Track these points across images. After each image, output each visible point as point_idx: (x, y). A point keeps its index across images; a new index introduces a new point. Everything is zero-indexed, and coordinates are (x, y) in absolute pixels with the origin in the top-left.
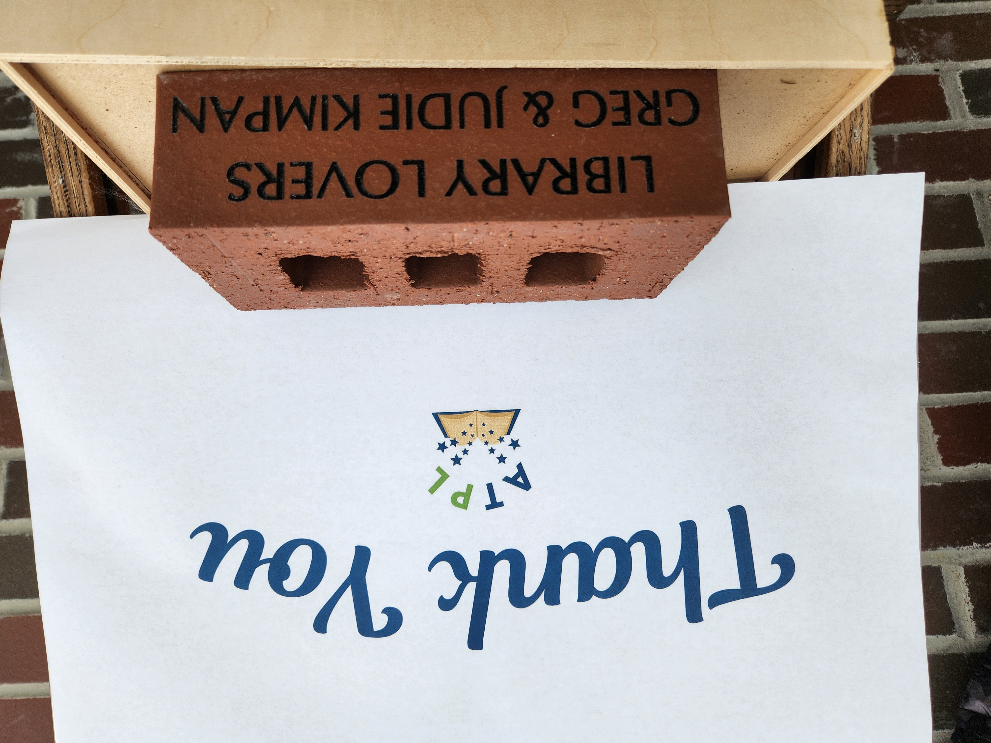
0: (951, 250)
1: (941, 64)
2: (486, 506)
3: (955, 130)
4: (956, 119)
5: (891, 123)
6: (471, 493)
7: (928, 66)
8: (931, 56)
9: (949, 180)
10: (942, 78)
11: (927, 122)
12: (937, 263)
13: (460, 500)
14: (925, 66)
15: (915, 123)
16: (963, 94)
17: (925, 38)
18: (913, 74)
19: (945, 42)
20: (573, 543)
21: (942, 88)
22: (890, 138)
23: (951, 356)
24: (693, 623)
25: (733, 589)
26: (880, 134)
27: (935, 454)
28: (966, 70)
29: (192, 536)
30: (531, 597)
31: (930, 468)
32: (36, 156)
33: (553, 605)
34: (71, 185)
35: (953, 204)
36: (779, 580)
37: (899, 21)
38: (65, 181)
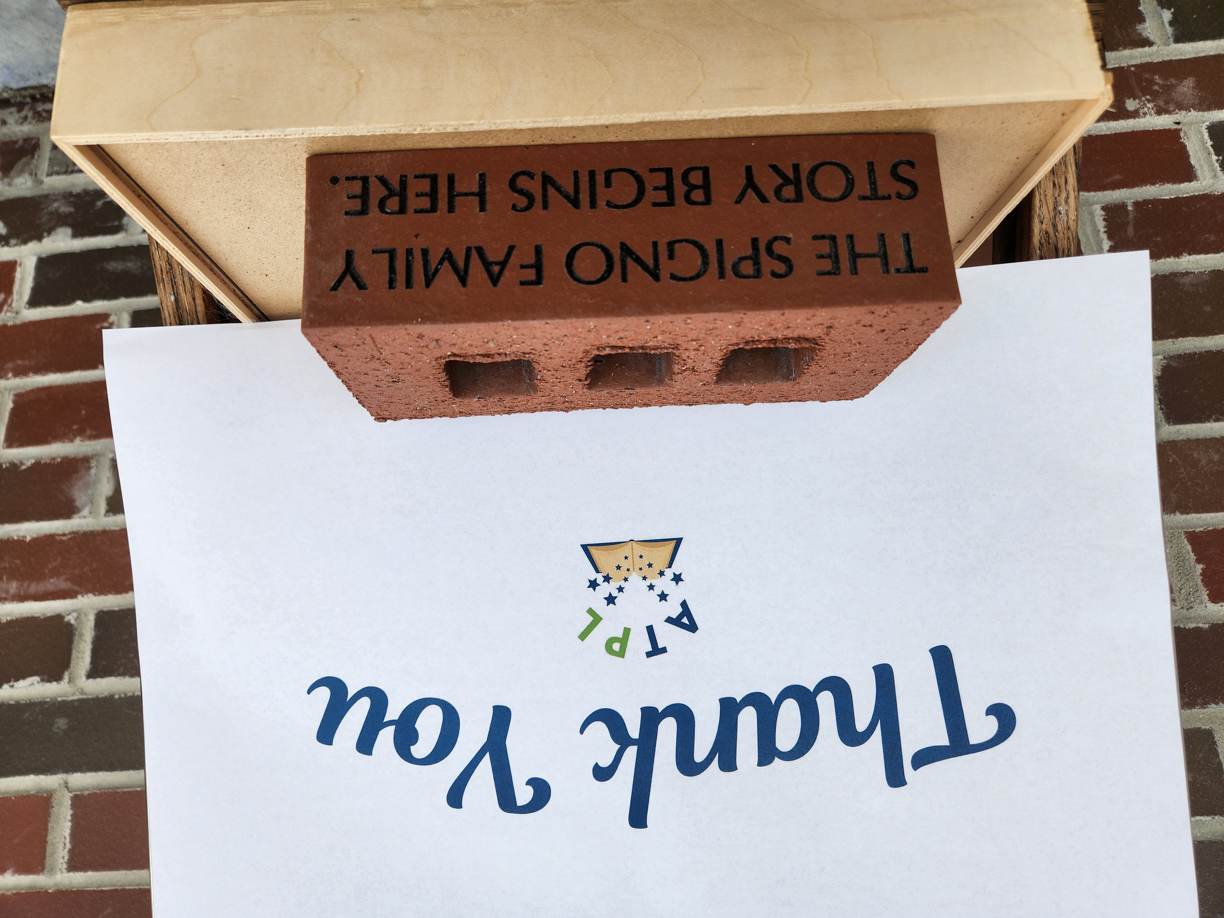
0: (1206, 338)
1: (1182, 116)
2: (646, 653)
3: (1204, 193)
4: (1204, 179)
5: (1123, 188)
6: (628, 637)
7: (1166, 119)
8: (1169, 107)
9: (1199, 253)
10: (1184, 132)
11: (1168, 185)
12: (1190, 353)
13: (616, 647)
14: (1162, 119)
15: (1153, 187)
16: (1211, 150)
17: (1161, 86)
18: (1148, 129)
19: (1186, 89)
20: (749, 694)
21: (1184, 144)
22: (1122, 206)
23: (1213, 467)
24: (895, 787)
25: (940, 746)
26: (1110, 202)
27: (1199, 588)
28: (1214, 121)
29: (309, 692)
30: (702, 762)
31: (1194, 606)
32: (129, 264)
33: (729, 771)
34: (183, 301)
35: (1206, 282)
36: (996, 735)
37: (1127, 67)
38: (178, 298)
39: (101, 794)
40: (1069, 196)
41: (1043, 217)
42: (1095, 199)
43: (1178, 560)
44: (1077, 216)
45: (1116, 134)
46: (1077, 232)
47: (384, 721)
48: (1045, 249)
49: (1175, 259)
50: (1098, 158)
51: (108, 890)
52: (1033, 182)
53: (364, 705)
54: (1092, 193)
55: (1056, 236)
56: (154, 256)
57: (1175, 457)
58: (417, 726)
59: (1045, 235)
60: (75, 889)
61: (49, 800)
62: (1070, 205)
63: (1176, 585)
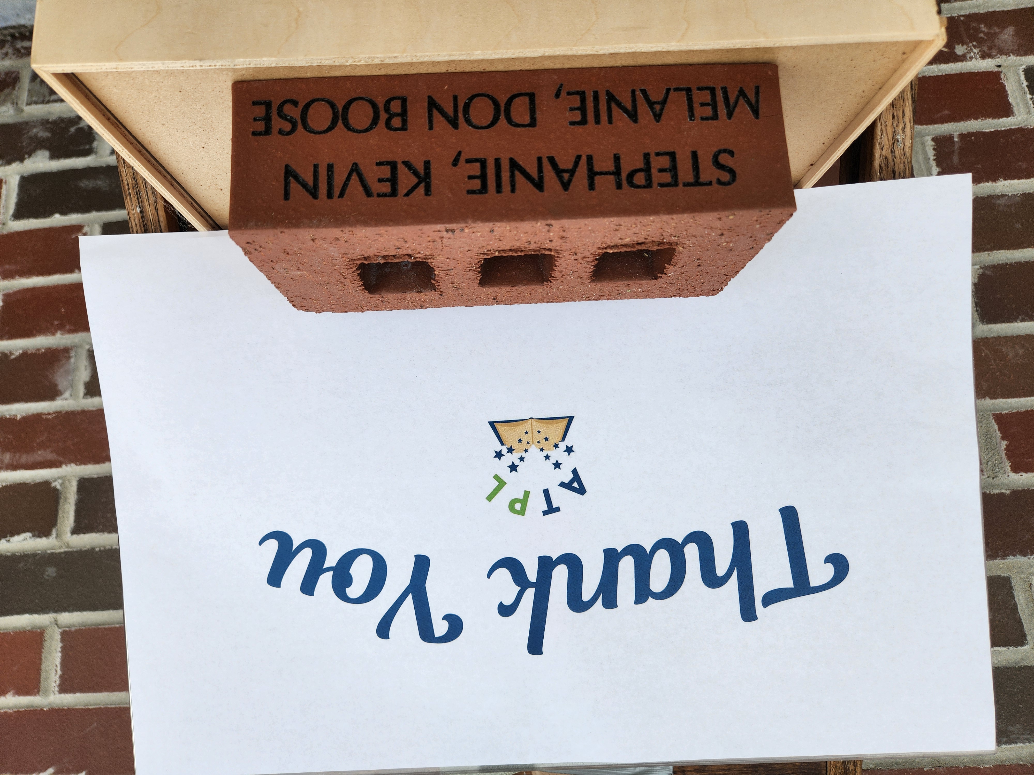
0: (1016, 251)
1: (1003, 60)
2: (543, 512)
3: (1019, 127)
4: (1020, 115)
5: (951, 122)
6: (528, 499)
7: (989, 62)
8: (992, 52)
9: (1013, 178)
10: (1004, 74)
11: (989, 120)
12: (1002, 264)
13: (518, 506)
14: (986, 63)
15: (976, 121)
16: (1027, 89)
17: (986, 34)
18: (973, 71)
19: (1006, 37)
20: (628, 546)
21: (1004, 84)
22: (949, 138)
23: (1019, 360)
24: (748, 621)
25: (786, 588)
26: (939, 134)
27: (1003, 460)
28: (1030, 64)
29: (260, 543)
30: (589, 601)
31: (998, 476)
32: (99, 183)
33: (610, 608)
34: (148, 213)
35: (1018, 203)
36: (832, 579)
37: (957, 17)
38: (143, 210)
39: (85, 630)
40: (906, 126)
41: (883, 144)
42: (927, 131)
43: (986, 437)
44: (912, 143)
45: (946, 75)
46: (911, 158)
47: (324, 568)
48: (884, 172)
49: (992, 183)
50: (930, 96)
51: (94, 709)
52: (876, 113)
53: (306, 555)
54: (925, 126)
55: (894, 161)
56: (122, 173)
57: (987, 351)
58: (352, 571)
59: (884, 160)
60: (66, 708)
61: (43, 635)
62: (906, 134)
63: (984, 458)
